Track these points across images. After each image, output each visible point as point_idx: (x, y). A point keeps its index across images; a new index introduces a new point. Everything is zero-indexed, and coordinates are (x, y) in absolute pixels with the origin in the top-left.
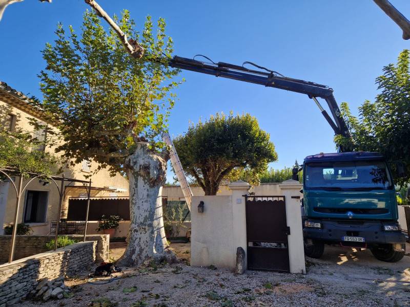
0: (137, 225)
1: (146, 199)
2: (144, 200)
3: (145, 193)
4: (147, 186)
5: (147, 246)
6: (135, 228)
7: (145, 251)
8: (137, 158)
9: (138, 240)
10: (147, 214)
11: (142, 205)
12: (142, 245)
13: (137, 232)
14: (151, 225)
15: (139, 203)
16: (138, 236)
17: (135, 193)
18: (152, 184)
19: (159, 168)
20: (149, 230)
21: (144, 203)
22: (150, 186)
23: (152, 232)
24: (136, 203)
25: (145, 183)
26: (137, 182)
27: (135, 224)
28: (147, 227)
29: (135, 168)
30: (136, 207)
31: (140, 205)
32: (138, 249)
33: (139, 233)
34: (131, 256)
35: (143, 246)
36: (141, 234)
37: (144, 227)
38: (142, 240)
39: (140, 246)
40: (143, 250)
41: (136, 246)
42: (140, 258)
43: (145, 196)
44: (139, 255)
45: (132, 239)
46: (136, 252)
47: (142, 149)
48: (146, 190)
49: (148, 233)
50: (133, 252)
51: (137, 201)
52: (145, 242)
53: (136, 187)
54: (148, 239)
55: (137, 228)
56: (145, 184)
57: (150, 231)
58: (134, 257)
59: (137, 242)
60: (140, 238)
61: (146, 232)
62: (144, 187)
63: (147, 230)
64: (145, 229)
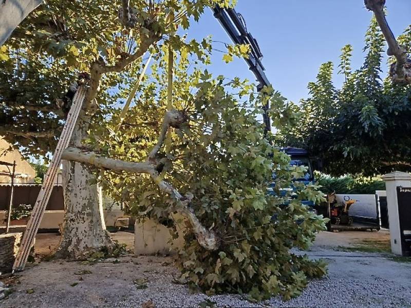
0: (74, 214)
1: (84, 187)
3: (84, 179)
4: (86, 172)
5: (85, 236)
6: (72, 218)
7: (83, 242)
8: (75, 140)
9: (75, 229)
10: (86, 202)
11: (80, 192)
12: (79, 235)
13: (74, 221)
15: (77, 190)
16: (74, 226)
17: (71, 179)
21: (82, 190)
22: (89, 172)
24: (72, 190)
25: (84, 168)
26: (74, 167)
27: (72, 213)
28: (85, 216)
30: (73, 194)
31: (78, 193)
32: (74, 240)
33: (76, 223)
35: (81, 237)
36: (78, 223)
37: (82, 216)
38: (79, 230)
39: (77, 236)
40: (81, 240)
41: (72, 237)
42: (78, 249)
43: (84, 183)
44: (76, 246)
45: (67, 229)
46: (73, 243)
47: (81, 130)
48: (85, 176)
49: (87, 222)
50: (70, 243)
51: (74, 188)
52: (83, 232)
53: (73, 172)
55: (74, 217)
57: (89, 220)
58: (70, 249)
59: (73, 232)
60: (77, 228)
61: (84, 221)
62: (82, 172)
63: (85, 220)
64: (83, 218)
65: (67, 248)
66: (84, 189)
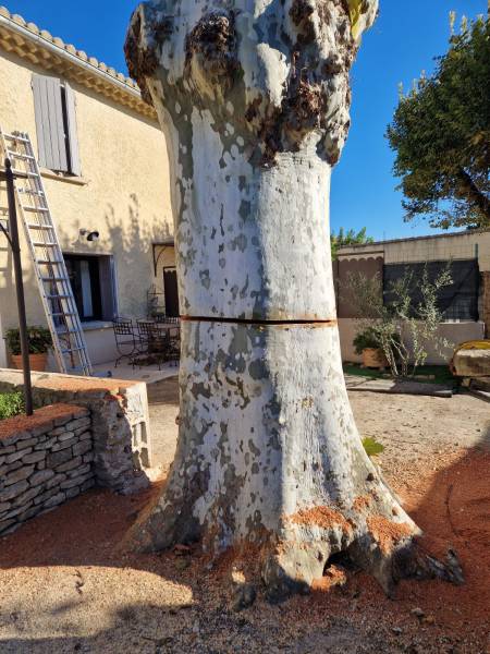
1: (236, 233)
2: (230, 236)
3: (232, 197)
5: (255, 469)
6: (198, 380)
7: (246, 490)
9: (217, 429)
10: (245, 307)
11: (222, 263)
12: (233, 456)
13: (207, 394)
14: (261, 371)
16: (216, 417)
17: (184, 206)
18: (262, 146)
19: (293, 32)
20: (257, 391)
21: (227, 251)
22: (251, 160)
23: (275, 407)
24: (193, 254)
25: (228, 144)
26: (190, 147)
27: (198, 358)
28: (246, 378)
29: (165, 61)
30: (195, 274)
31: (213, 267)
32: (217, 474)
33: (216, 400)
34: (187, 504)
35: (240, 466)
36: (225, 404)
37: (233, 375)
38: (231, 434)
39: (225, 459)
40: (241, 480)
41: (209, 458)
42: (229, 520)
43: (232, 217)
44: (226, 502)
46: (213, 487)
48: (234, 182)
49: (257, 404)
51: (197, 243)
52: (246, 446)
53: (189, 170)
54: (260, 439)
55: (203, 378)
56: (227, 148)
57: (264, 399)
58: (203, 508)
59: (211, 440)
60: (224, 427)
61: (247, 401)
62: (222, 164)
63: (248, 392)
64: (240, 385)
65: (193, 501)
66: (234, 244)
